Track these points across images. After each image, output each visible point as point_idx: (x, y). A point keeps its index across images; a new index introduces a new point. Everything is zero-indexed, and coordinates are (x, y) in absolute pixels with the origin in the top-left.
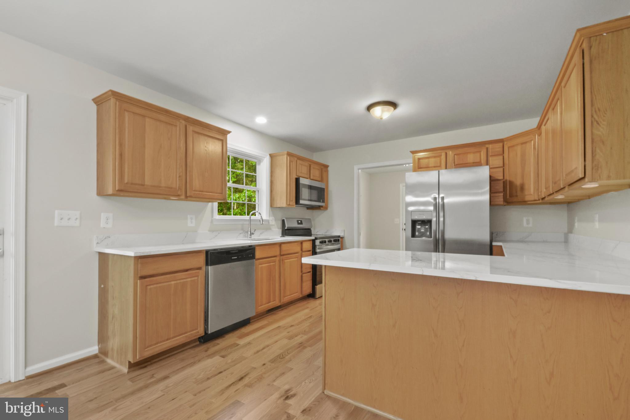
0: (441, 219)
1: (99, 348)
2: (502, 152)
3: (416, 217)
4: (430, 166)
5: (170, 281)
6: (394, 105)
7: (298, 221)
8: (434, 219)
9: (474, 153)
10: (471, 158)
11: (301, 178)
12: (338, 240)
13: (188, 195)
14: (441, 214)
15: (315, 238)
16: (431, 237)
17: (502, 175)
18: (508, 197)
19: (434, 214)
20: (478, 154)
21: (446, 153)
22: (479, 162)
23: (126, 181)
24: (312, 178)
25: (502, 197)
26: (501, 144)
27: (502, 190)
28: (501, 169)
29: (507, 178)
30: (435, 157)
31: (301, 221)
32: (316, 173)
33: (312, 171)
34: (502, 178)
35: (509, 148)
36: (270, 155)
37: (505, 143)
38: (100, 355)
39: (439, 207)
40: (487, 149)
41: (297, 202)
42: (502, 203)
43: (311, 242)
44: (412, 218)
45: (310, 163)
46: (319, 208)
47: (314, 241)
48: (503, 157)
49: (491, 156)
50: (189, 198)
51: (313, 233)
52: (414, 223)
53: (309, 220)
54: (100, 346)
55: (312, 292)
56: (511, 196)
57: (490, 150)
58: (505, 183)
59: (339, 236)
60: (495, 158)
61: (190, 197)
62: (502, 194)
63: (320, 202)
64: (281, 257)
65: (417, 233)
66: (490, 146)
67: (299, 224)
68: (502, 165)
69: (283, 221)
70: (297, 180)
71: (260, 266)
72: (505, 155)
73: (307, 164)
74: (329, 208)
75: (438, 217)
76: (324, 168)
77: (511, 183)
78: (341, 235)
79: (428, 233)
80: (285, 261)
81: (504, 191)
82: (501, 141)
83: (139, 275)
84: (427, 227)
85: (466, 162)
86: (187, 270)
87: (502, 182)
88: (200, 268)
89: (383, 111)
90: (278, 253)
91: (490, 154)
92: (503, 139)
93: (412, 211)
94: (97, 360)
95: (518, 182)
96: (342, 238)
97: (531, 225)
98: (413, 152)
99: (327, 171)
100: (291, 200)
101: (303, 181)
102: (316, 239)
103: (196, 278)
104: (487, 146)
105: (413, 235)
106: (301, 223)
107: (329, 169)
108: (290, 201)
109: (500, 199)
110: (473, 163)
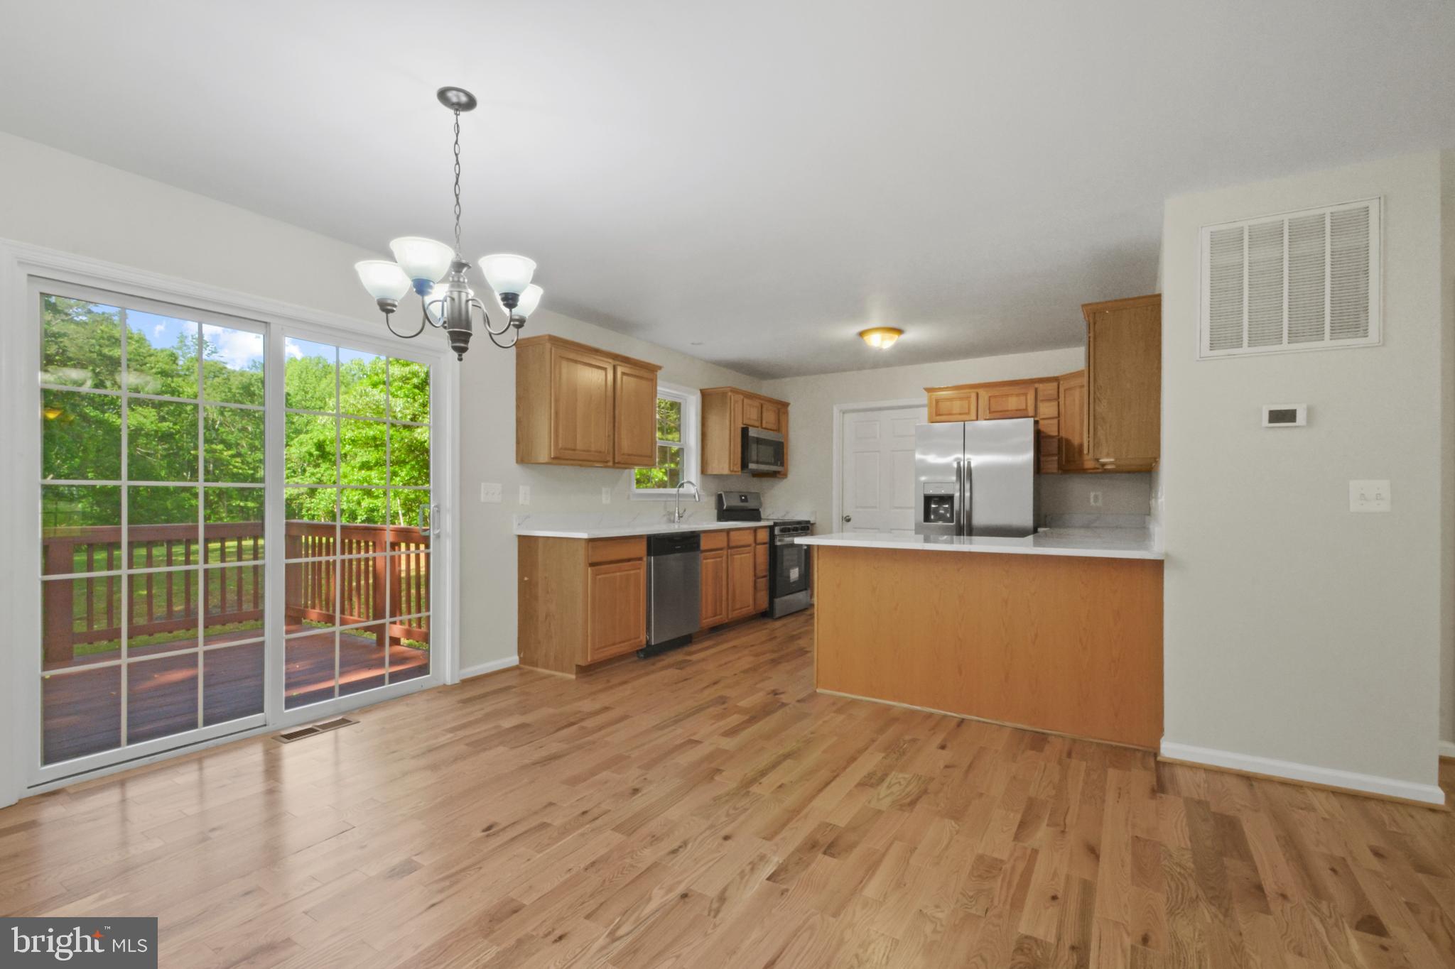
0: (967, 494)
1: (520, 658)
2: (1056, 396)
3: (931, 492)
4: (954, 412)
5: (615, 572)
6: (899, 331)
7: (741, 496)
8: (957, 495)
9: (1018, 395)
10: (1013, 403)
11: (750, 429)
12: (808, 528)
13: (616, 461)
14: (967, 486)
15: (774, 523)
16: (953, 522)
17: (1056, 429)
18: (1064, 463)
19: (957, 487)
20: (1023, 398)
21: (977, 394)
22: (1024, 409)
23: (560, 446)
24: (764, 426)
25: (1056, 463)
26: (1055, 384)
27: (1055, 451)
28: (1055, 421)
29: (1063, 434)
30: (961, 399)
31: (746, 497)
32: (770, 417)
33: (764, 415)
34: (1056, 434)
35: (1065, 391)
36: (701, 391)
37: (1061, 382)
38: (522, 666)
39: (965, 474)
40: (1036, 390)
41: (744, 465)
42: (1055, 471)
43: (768, 530)
44: (926, 493)
45: (762, 402)
46: (774, 475)
47: (771, 528)
48: (1059, 403)
49: (1042, 401)
50: (617, 465)
51: (763, 516)
52: (928, 499)
53: (757, 496)
54: (522, 656)
55: (768, 609)
56: (1068, 461)
57: (1040, 394)
58: (1060, 440)
59: (808, 522)
60: (1047, 404)
61: (618, 463)
62: (1056, 458)
63: (777, 465)
64: (729, 551)
65: (932, 517)
66: (1040, 386)
67: (742, 501)
68: (1057, 415)
69: (720, 498)
70: (745, 431)
71: (705, 561)
72: (1060, 400)
73: (757, 403)
74: (790, 476)
75: (962, 491)
76: (782, 407)
77: (1068, 442)
78: (812, 520)
79: (948, 515)
80: (736, 556)
81: (1059, 454)
82: (1056, 379)
83: (590, 562)
84: (947, 506)
85: (1006, 409)
86: (629, 560)
87: (1056, 440)
88: (640, 559)
89: (883, 339)
90: (725, 544)
91: (1040, 398)
92: (1058, 377)
93: (925, 483)
94: (518, 672)
95: (1076, 441)
96: (813, 524)
97: (1100, 503)
98: (929, 390)
99: (786, 413)
100: (736, 463)
101: (753, 433)
102: (776, 524)
103: (638, 571)
104: (1037, 385)
105: (927, 519)
106: (746, 500)
107: (790, 408)
108: (734, 465)
109: (1052, 464)
110: (1017, 410)
